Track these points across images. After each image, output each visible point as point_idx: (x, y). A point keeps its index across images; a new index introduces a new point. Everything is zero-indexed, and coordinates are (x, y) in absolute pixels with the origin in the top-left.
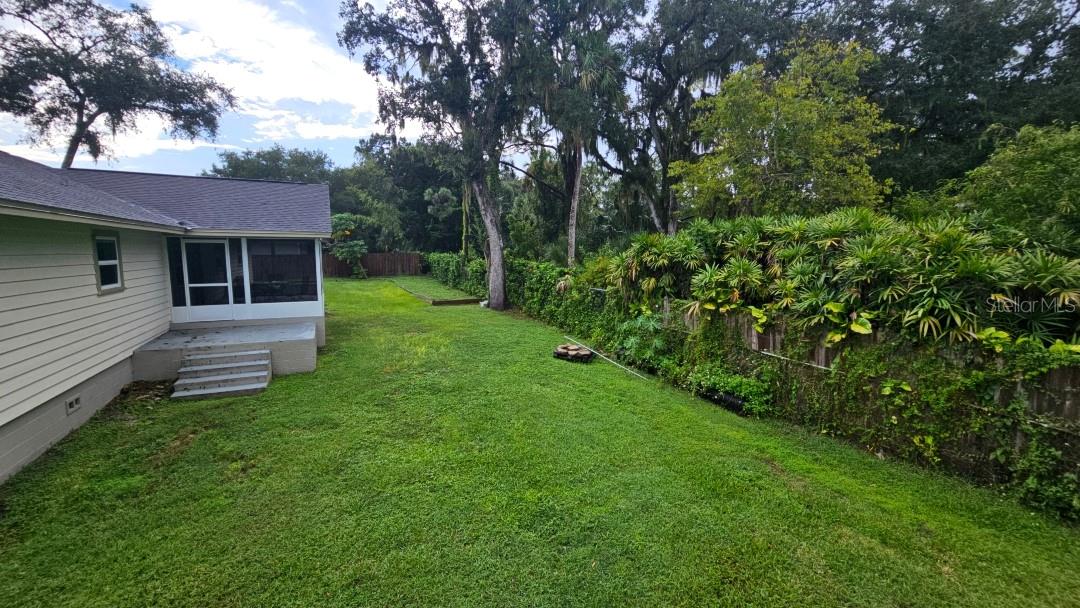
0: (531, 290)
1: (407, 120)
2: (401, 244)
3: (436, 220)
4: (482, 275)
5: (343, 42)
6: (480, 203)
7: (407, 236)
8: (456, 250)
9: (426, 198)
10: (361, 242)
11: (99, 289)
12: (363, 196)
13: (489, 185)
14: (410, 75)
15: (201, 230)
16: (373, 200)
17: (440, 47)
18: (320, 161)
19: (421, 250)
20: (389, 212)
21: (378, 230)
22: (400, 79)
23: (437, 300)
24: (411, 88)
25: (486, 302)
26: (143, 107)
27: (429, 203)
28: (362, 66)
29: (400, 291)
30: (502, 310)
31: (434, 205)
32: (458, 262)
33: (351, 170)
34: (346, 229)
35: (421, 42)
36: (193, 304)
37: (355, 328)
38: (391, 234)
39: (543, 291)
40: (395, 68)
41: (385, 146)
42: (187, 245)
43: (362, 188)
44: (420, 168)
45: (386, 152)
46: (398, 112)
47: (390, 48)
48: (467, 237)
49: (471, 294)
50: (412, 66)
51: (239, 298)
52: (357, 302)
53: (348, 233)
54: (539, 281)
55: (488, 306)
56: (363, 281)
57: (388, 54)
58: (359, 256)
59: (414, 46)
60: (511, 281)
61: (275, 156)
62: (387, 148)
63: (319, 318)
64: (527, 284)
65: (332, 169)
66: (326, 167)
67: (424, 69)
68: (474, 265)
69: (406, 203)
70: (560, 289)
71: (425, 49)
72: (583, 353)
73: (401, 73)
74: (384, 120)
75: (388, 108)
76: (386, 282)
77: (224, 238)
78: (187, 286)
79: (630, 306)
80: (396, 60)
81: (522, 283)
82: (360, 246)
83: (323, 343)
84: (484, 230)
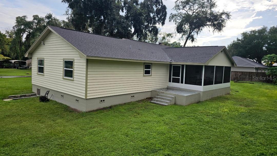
11: (144, 75)
15: (174, 63)
34: (272, 61)
36: (172, 82)
51: (182, 82)
63: (201, 91)
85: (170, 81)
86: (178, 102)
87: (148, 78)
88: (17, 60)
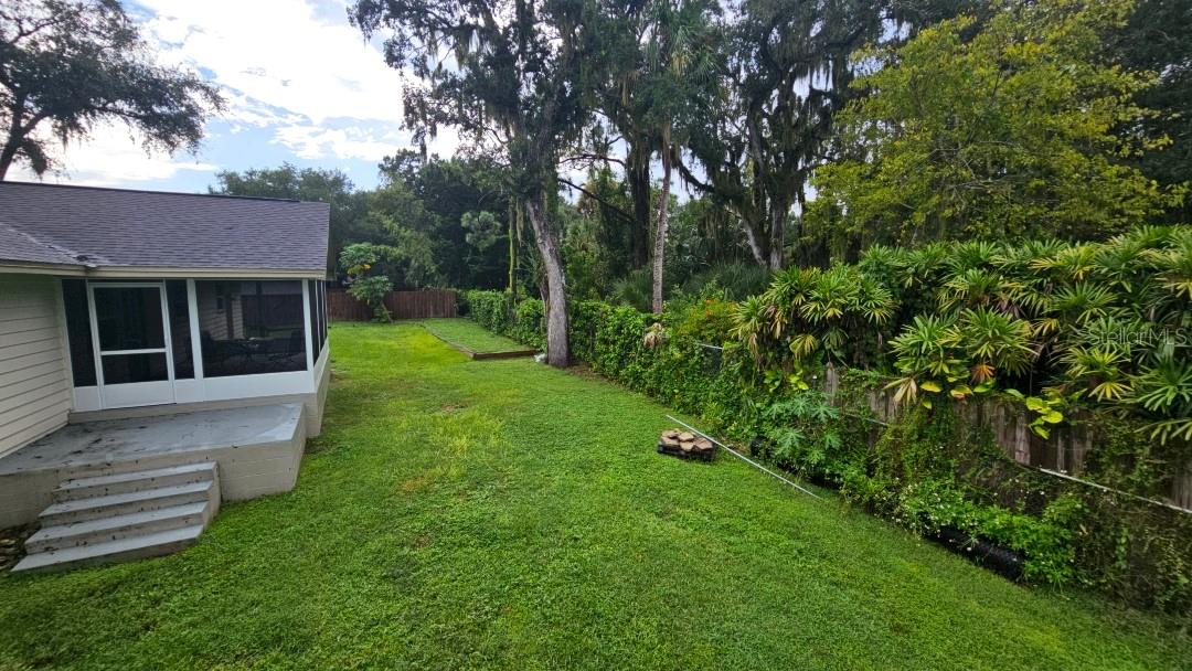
0: (605, 342)
1: (440, 126)
2: (433, 280)
3: (476, 251)
4: (536, 321)
5: (356, 19)
6: (536, 227)
7: (441, 271)
8: (501, 287)
9: (464, 223)
10: (385, 279)
12: (387, 223)
13: (546, 206)
14: (444, 68)
15: (112, 268)
16: (400, 226)
17: (482, 31)
18: (338, 182)
19: (458, 288)
20: (419, 242)
21: (406, 263)
22: (431, 74)
23: (479, 352)
24: (444, 86)
25: (543, 356)
26: (104, 110)
27: (467, 230)
28: (382, 57)
29: (432, 340)
30: (564, 368)
31: (473, 233)
32: (504, 302)
33: (375, 194)
34: (365, 262)
35: (458, 23)
36: (108, 381)
37: (368, 401)
38: (421, 267)
39: (622, 345)
40: (424, 58)
41: (414, 164)
42: (97, 291)
43: (388, 214)
44: (456, 188)
45: (415, 170)
46: (428, 117)
47: (417, 34)
48: (515, 272)
49: (521, 342)
50: (446, 57)
51: (185, 371)
52: (377, 357)
53: (368, 267)
54: (618, 331)
55: (546, 361)
56: (385, 326)
57: (416, 41)
58: (382, 295)
59: (449, 30)
60: (576, 329)
61: (284, 176)
62: (417, 166)
63: (308, 395)
64: (598, 334)
65: (353, 192)
66: (345, 189)
67: (461, 57)
68: (526, 306)
69: (440, 231)
70: (648, 344)
71: (463, 32)
72: (703, 446)
73: (432, 65)
74: (410, 125)
75: (415, 110)
76: (415, 328)
77: (159, 280)
78: (98, 354)
79: (767, 373)
80: (425, 49)
81: (591, 331)
82: (383, 282)
83: (316, 432)
84: (541, 262)
85: (84, 377)
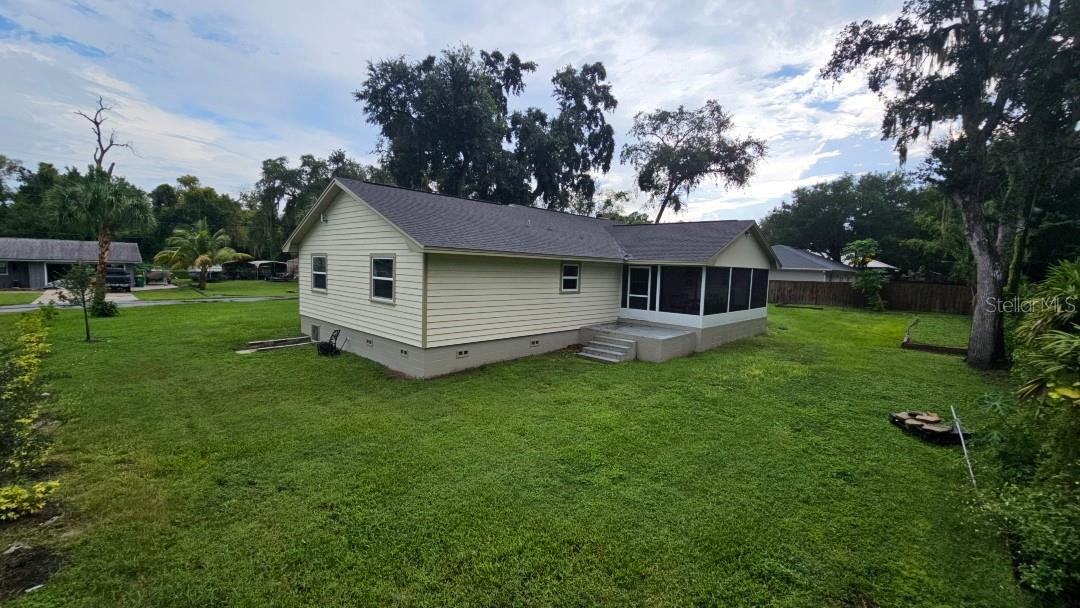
11: (561, 290)
15: (633, 261)
34: (865, 256)
36: (630, 307)
42: (632, 270)
51: (653, 308)
55: (966, 360)
58: (879, 286)
78: (629, 295)
82: (880, 273)
85: (624, 305)
86: (644, 355)
87: (571, 299)
88: (266, 259)
